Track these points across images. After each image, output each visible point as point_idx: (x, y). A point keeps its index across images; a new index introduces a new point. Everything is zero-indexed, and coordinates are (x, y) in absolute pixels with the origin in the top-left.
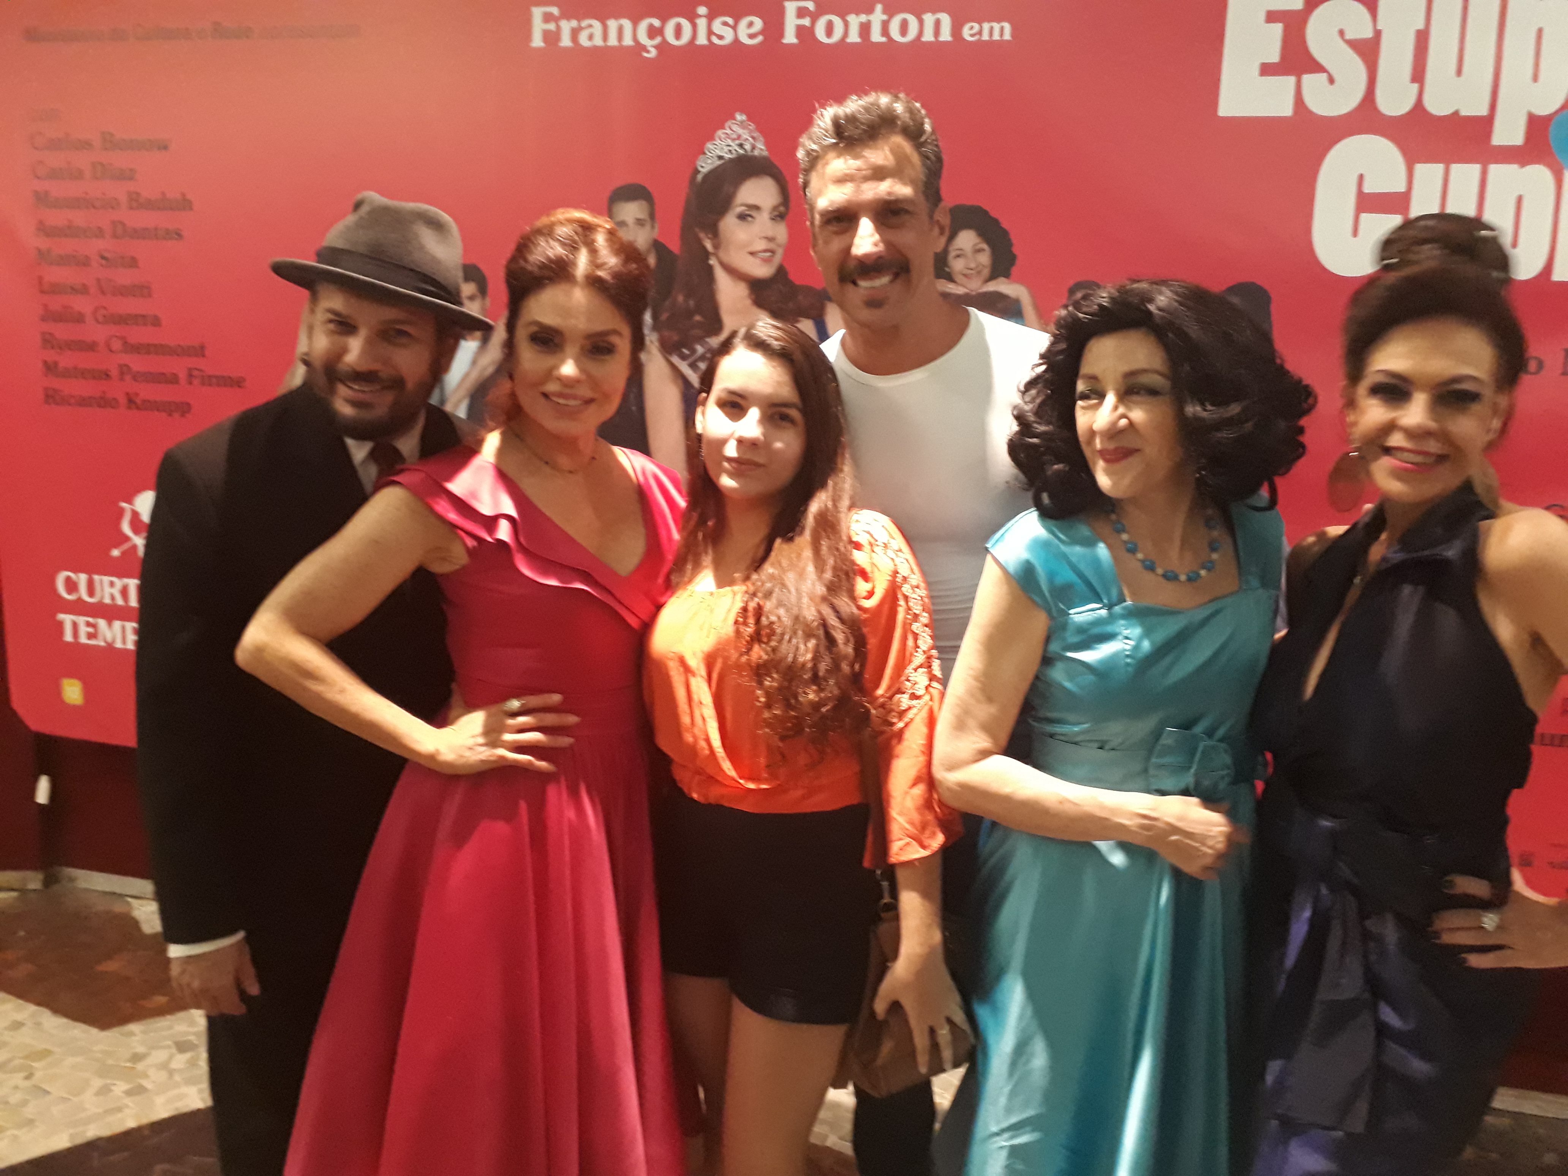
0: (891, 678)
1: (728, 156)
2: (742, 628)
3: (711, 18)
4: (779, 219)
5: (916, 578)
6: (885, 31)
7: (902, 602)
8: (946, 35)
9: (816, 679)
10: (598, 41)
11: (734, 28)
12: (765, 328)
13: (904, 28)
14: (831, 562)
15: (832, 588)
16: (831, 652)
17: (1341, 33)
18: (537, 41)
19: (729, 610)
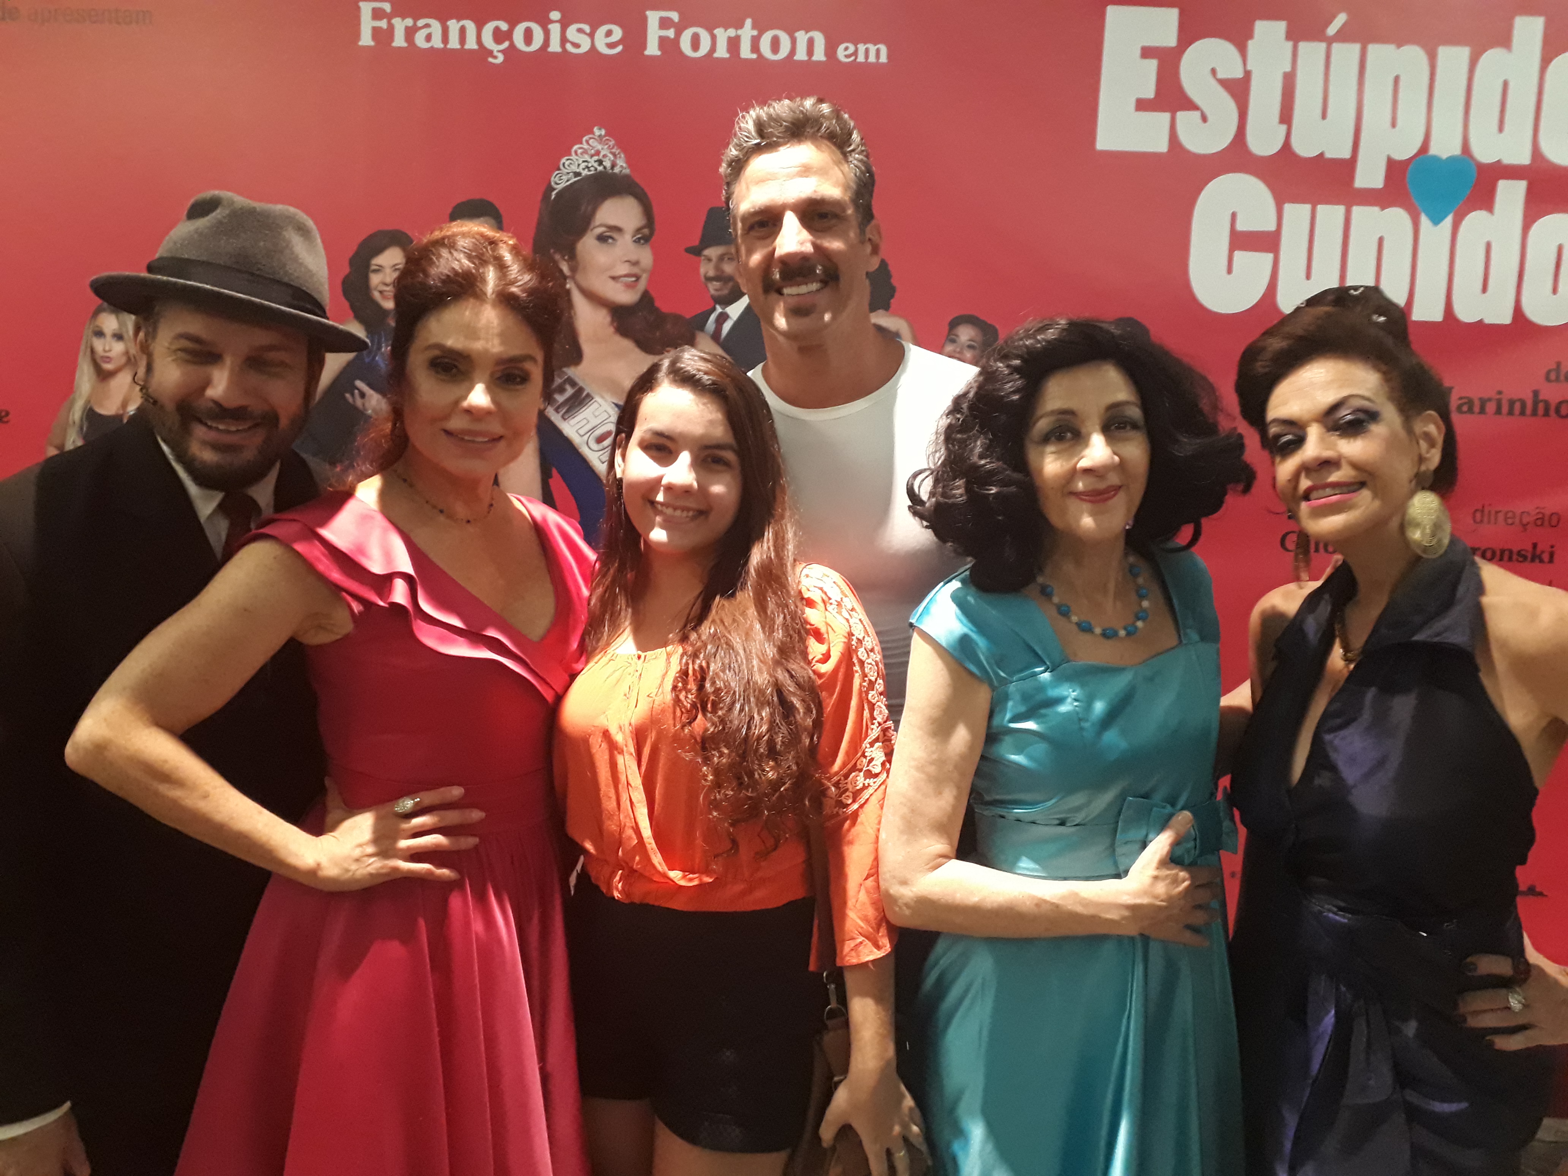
0: (847, 753)
1: (585, 173)
2: (682, 696)
3: (564, 25)
4: (642, 241)
5: (871, 641)
6: (755, 48)
7: (857, 668)
8: (819, 55)
9: (773, 753)
10: (437, 43)
11: (592, 35)
12: (694, 361)
13: (775, 45)
14: (779, 620)
15: (785, 652)
16: (789, 724)
17: (1214, 72)
18: (366, 39)
19: (664, 676)
